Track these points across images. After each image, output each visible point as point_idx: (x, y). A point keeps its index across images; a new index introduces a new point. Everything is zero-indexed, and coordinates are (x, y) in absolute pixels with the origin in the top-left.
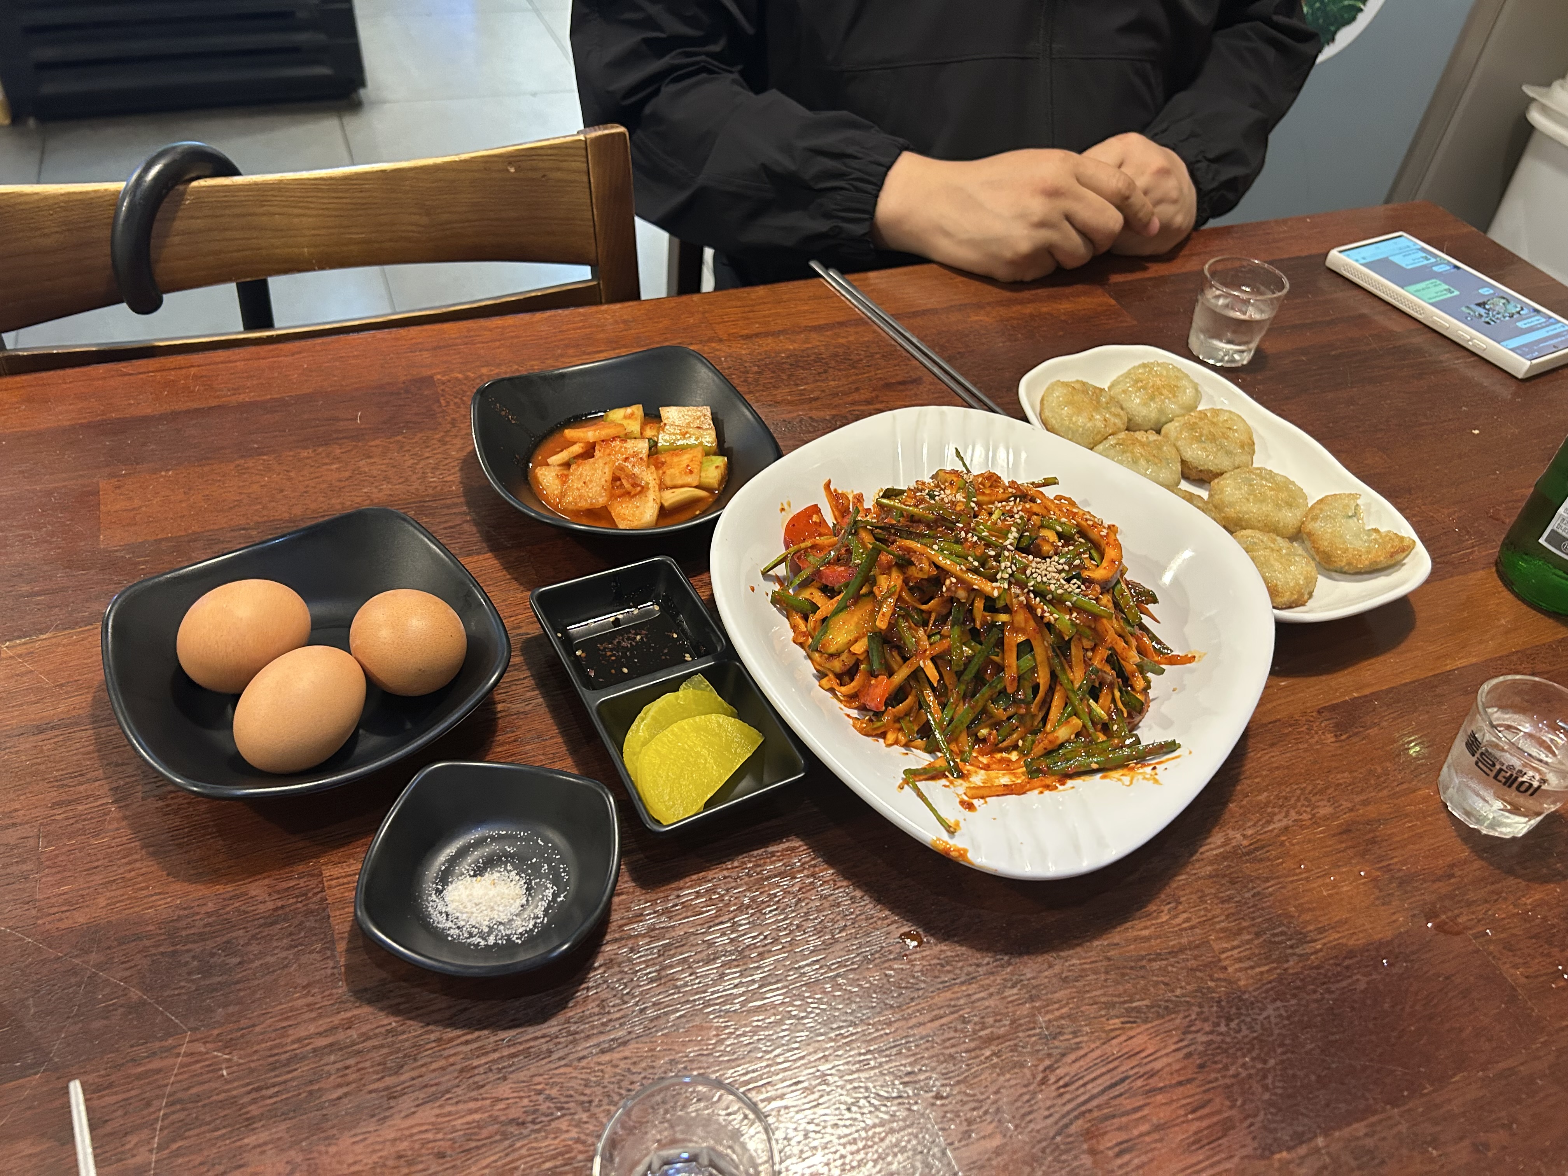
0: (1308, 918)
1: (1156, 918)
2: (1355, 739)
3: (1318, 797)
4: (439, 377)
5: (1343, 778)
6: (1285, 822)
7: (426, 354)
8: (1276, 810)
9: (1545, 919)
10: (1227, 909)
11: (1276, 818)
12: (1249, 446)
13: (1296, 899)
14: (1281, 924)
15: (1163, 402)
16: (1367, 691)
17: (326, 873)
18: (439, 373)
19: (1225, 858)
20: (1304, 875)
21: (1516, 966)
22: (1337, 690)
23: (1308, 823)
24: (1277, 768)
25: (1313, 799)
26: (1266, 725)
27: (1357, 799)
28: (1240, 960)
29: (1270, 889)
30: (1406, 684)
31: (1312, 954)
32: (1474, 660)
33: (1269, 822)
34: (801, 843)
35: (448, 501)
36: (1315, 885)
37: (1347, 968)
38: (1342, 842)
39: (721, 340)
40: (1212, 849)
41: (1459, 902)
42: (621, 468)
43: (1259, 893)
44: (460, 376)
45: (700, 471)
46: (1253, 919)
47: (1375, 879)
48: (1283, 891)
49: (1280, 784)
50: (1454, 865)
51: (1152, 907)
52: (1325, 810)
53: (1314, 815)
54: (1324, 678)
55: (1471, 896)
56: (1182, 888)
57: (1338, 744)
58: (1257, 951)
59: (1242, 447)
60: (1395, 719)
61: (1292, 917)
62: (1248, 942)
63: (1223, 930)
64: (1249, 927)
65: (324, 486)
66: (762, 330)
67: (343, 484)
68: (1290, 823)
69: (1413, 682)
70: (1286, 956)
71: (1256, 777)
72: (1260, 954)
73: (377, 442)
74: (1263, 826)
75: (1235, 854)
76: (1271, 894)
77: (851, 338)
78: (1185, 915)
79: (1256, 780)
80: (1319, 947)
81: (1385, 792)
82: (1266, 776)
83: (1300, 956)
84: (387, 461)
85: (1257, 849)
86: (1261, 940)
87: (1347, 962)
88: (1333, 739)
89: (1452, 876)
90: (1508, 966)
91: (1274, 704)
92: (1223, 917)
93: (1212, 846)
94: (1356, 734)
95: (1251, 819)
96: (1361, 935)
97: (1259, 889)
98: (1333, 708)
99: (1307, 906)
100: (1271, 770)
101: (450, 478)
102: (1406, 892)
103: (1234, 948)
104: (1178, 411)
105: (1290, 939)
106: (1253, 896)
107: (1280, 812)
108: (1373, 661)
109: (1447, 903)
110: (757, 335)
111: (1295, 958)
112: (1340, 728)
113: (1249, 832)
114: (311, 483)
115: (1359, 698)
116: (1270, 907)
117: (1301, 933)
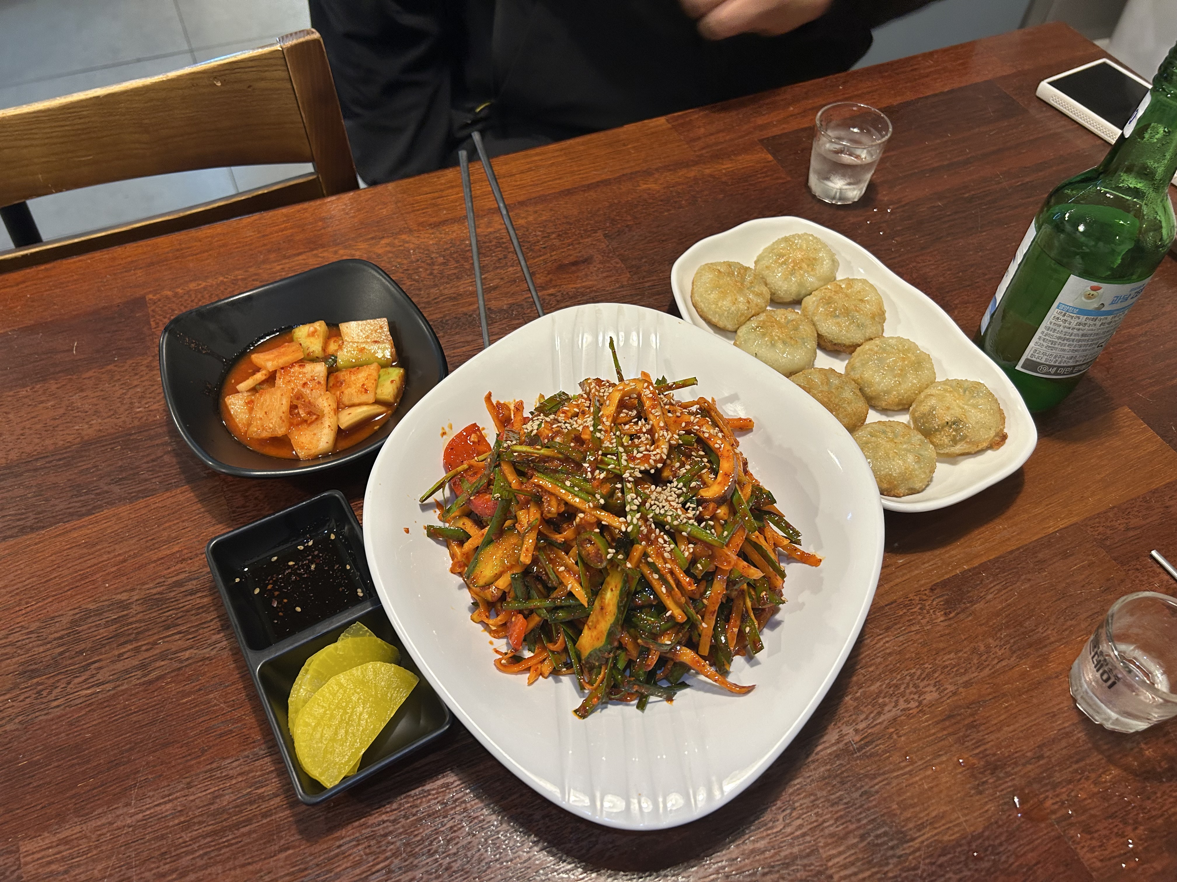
0: (909, 816)
1: (772, 828)
2: (962, 616)
3: (925, 682)
4: (151, 296)
5: (950, 659)
6: (895, 712)
7: (139, 273)
8: (887, 700)
9: (1122, 796)
10: (837, 812)
11: (887, 709)
12: (879, 317)
13: (899, 795)
14: (884, 823)
15: (802, 276)
16: (976, 563)
17: (23, 849)
18: (150, 292)
19: (838, 757)
20: (908, 769)
21: (1092, 850)
22: (949, 565)
23: (915, 711)
24: (890, 654)
25: (922, 685)
26: (883, 607)
27: (961, 680)
28: (845, 867)
29: (877, 787)
30: (1011, 552)
31: (910, 854)
32: (1075, 519)
33: (879, 713)
34: (455, 778)
35: (152, 432)
36: (917, 778)
37: (941, 866)
38: (944, 729)
39: (411, 231)
40: (826, 748)
41: (1046, 785)
42: (299, 396)
43: (865, 793)
44: (169, 293)
45: (376, 387)
46: (859, 821)
47: (972, 767)
48: (888, 787)
49: (891, 671)
50: (1044, 744)
51: (767, 816)
52: (931, 696)
53: (920, 703)
54: (937, 552)
55: (1057, 777)
56: (797, 792)
57: (946, 623)
58: (860, 856)
59: (873, 318)
60: (1000, 591)
61: (895, 815)
62: (854, 846)
63: (832, 835)
64: (855, 830)
65: (38, 426)
66: (450, 216)
67: (57, 422)
68: (899, 713)
69: (1018, 549)
70: (887, 859)
71: (871, 665)
72: (863, 859)
73: (90, 373)
74: (874, 719)
75: (846, 752)
76: (877, 792)
77: (531, 218)
78: (799, 822)
79: (871, 669)
80: (917, 846)
81: (987, 671)
82: (880, 663)
83: (900, 857)
84: (99, 394)
85: (867, 744)
86: (865, 843)
87: (942, 859)
88: (942, 619)
89: (1041, 757)
90: (1085, 850)
91: (892, 584)
92: (831, 822)
93: (827, 745)
94: (963, 611)
95: (863, 712)
96: (956, 829)
97: (866, 788)
98: (944, 584)
99: (910, 802)
100: (885, 658)
101: (155, 407)
102: (999, 779)
103: (840, 853)
104: (817, 284)
105: (892, 840)
106: (861, 796)
107: (890, 702)
108: (983, 529)
109: (1036, 786)
110: (444, 223)
111: (895, 860)
112: (949, 606)
113: (861, 726)
114: (28, 424)
115: (969, 570)
116: (875, 806)
117: (902, 833)
